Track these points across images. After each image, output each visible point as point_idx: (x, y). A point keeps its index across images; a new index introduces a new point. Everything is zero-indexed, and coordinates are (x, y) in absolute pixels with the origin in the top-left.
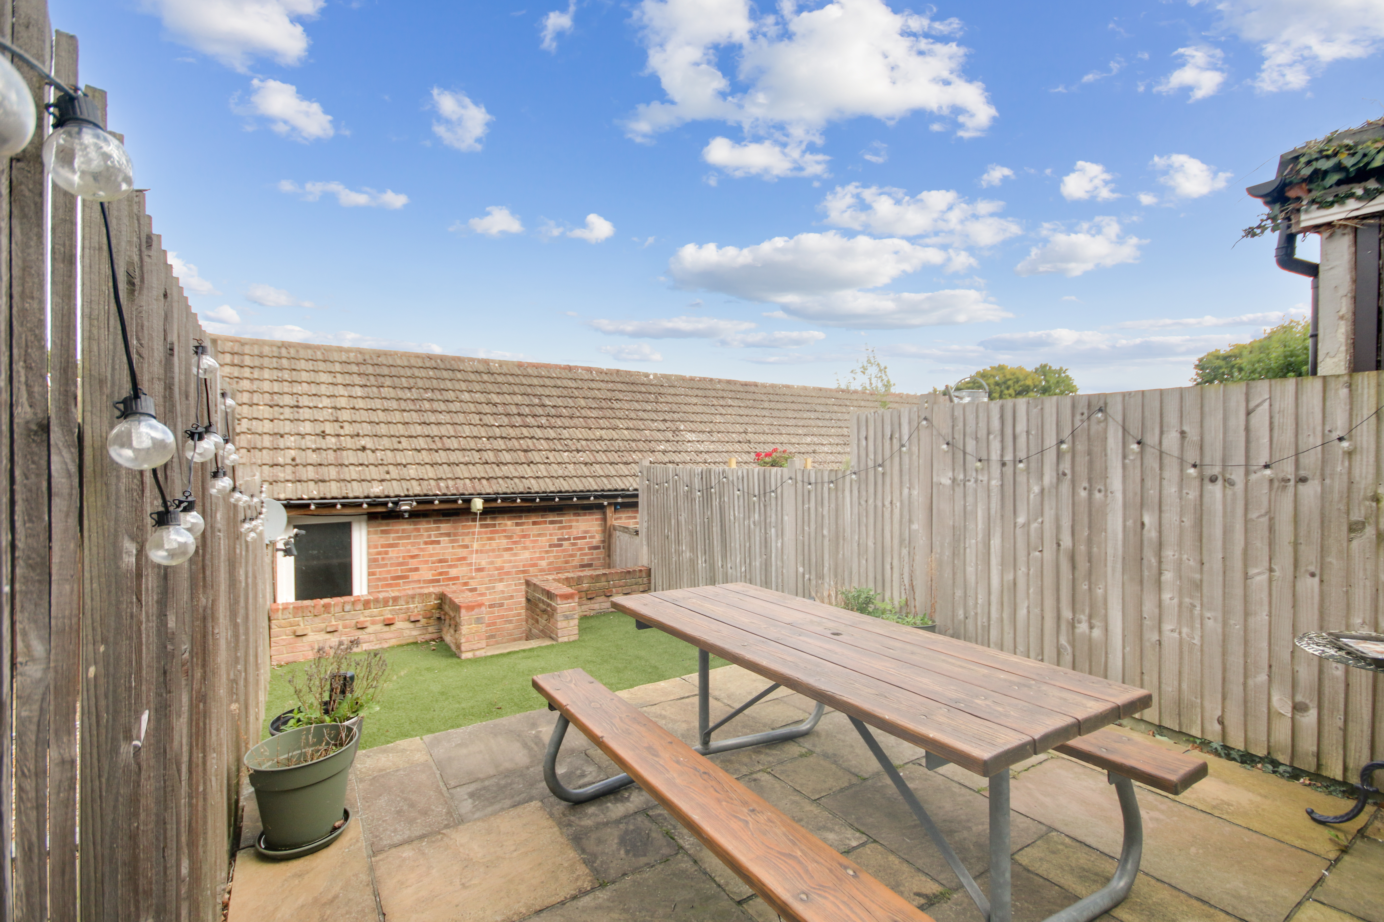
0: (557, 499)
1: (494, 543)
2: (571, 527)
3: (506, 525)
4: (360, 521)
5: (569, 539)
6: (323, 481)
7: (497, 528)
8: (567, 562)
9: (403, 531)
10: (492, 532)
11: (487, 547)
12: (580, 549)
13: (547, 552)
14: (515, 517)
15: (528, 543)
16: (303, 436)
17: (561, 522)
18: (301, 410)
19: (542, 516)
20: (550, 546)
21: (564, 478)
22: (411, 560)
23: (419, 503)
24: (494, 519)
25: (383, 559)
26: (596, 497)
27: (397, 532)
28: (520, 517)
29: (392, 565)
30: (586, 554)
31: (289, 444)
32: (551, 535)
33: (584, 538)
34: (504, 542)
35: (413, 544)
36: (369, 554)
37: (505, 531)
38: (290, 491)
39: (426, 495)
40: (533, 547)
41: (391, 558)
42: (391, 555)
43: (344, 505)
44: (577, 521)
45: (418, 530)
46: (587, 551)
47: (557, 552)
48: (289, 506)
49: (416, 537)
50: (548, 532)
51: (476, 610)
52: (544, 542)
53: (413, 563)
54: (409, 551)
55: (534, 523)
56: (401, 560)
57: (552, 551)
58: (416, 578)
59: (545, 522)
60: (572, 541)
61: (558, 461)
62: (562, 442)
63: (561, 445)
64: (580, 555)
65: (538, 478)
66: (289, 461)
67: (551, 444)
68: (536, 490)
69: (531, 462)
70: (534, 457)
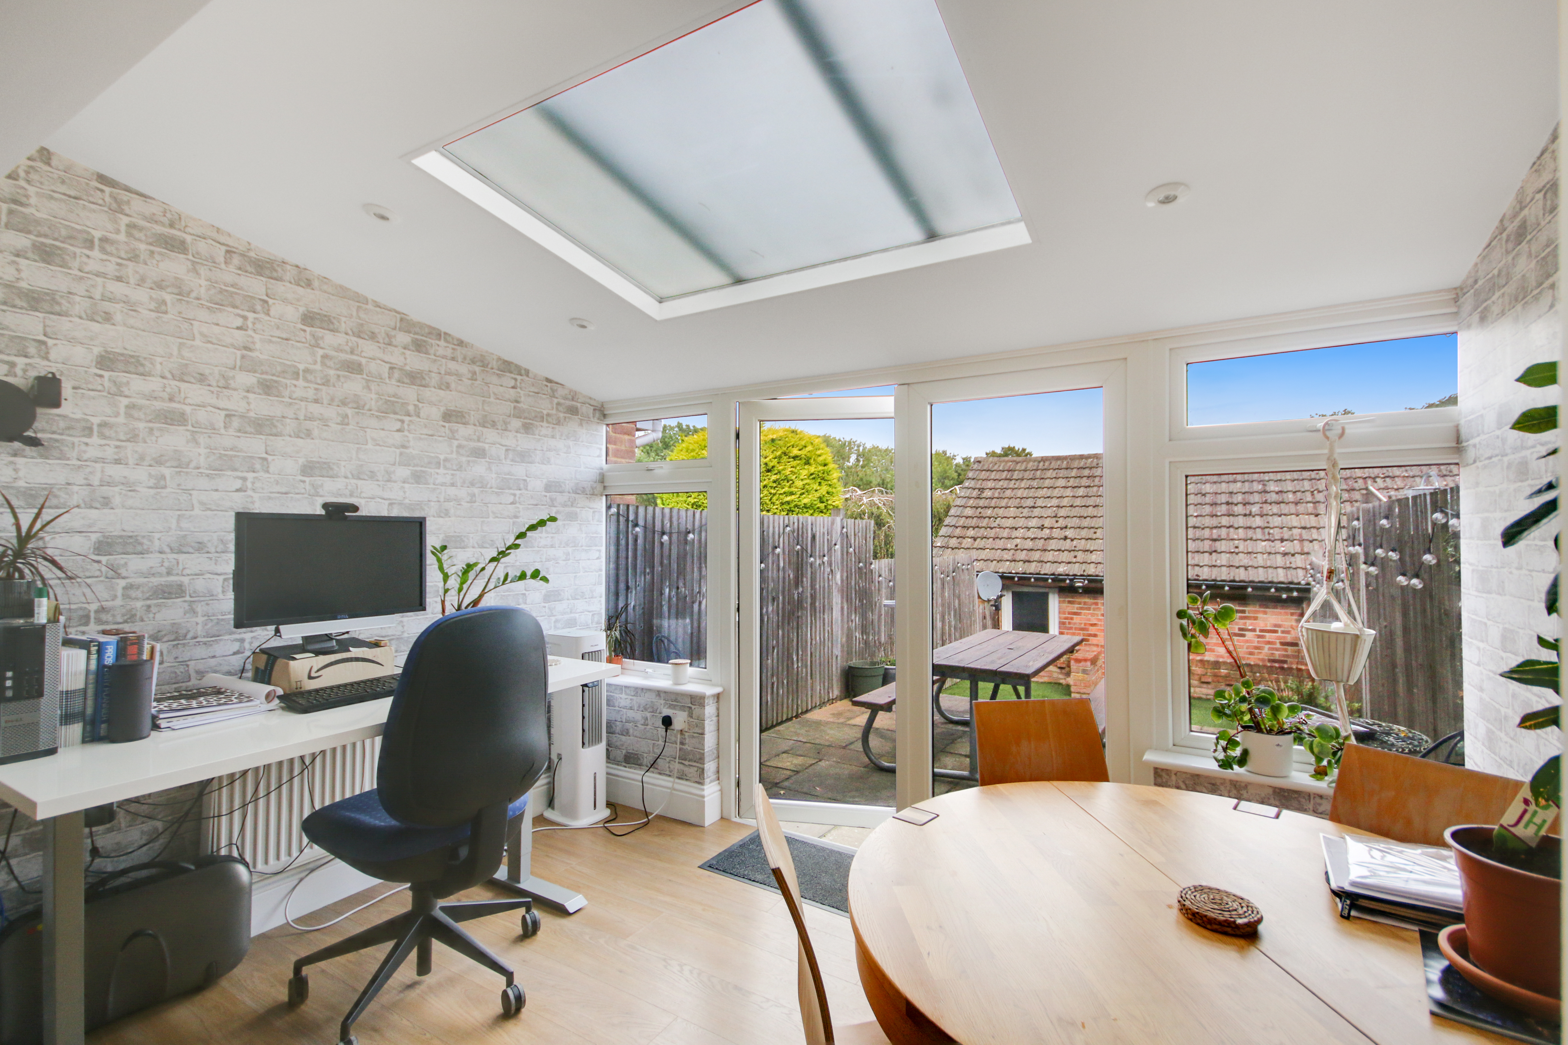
0: (1227, 588)
2: (1256, 618)
4: (1054, 593)
5: (1254, 630)
6: (1029, 562)
8: (1251, 653)
9: (1085, 603)
12: (1269, 643)
16: (1029, 529)
17: (1243, 612)
18: (1035, 510)
21: (1246, 568)
22: (1091, 628)
23: (1090, 581)
25: (1069, 623)
26: (1277, 589)
27: (1080, 603)
29: (1076, 629)
30: (1277, 649)
31: (1017, 535)
33: (1276, 632)
35: (1092, 615)
36: (1060, 618)
38: (1005, 567)
39: (1097, 576)
41: (1075, 624)
42: (1074, 621)
43: (1036, 579)
44: (1265, 613)
45: (1096, 604)
46: (1278, 646)
48: (1003, 577)
49: (1094, 609)
51: (1082, 663)
53: (1092, 630)
54: (1089, 620)
56: (1083, 626)
58: (1095, 642)
60: (1258, 633)
61: (1250, 550)
62: (1267, 530)
63: (1264, 534)
64: (1270, 649)
65: (1215, 566)
66: (1013, 547)
67: (1250, 533)
68: (1205, 577)
69: (1215, 551)
70: (1221, 546)
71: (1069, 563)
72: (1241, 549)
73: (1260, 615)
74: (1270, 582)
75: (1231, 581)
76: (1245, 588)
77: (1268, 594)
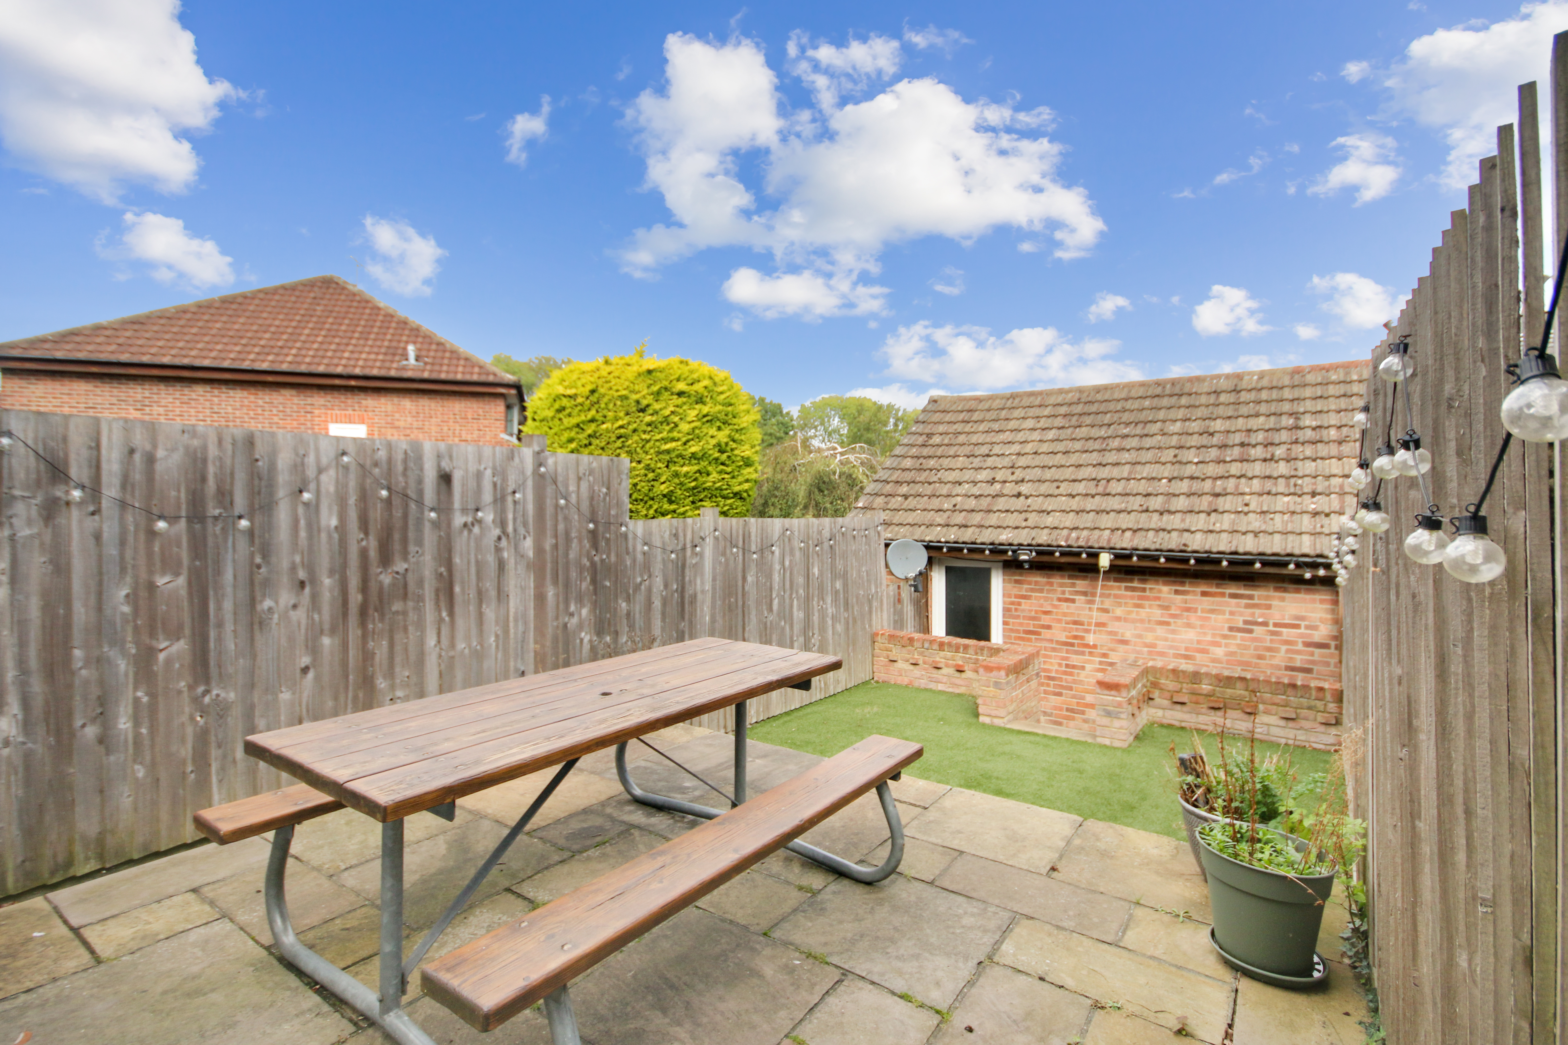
0: (1225, 563)
1: (1143, 613)
2: (1269, 607)
3: (1160, 591)
4: (997, 568)
5: (1265, 624)
6: (966, 526)
7: (1148, 593)
8: (1260, 657)
9: (1036, 583)
10: (1141, 598)
11: (1134, 616)
12: (1287, 642)
13: (1225, 637)
14: (1174, 583)
15: (1193, 619)
16: (975, 483)
17: (1251, 597)
18: (990, 459)
19: (1218, 586)
20: (1231, 629)
21: (1256, 534)
22: (1043, 616)
23: (1039, 553)
24: (1144, 581)
25: (1016, 610)
26: (1298, 565)
27: (1030, 583)
28: (1183, 584)
29: (1024, 617)
30: (1298, 652)
31: (960, 491)
32: (1232, 613)
33: (1297, 626)
34: (1157, 614)
35: (1046, 599)
36: (1004, 603)
37: (1158, 598)
38: (934, 534)
39: (1049, 546)
40: (1202, 626)
41: (1023, 610)
42: (1023, 607)
43: (970, 550)
44: (1283, 599)
45: (1051, 584)
46: (1300, 647)
47: (1242, 639)
49: (1049, 591)
50: (1228, 609)
52: (1220, 621)
53: (1045, 620)
54: (1041, 606)
55: (1204, 594)
56: (1033, 614)
57: (1235, 638)
58: (1048, 637)
59: (1223, 595)
60: (1271, 628)
61: (1265, 509)
62: (1293, 481)
63: (1288, 485)
64: (1288, 651)
65: (1211, 531)
66: (951, 507)
67: (1269, 485)
68: (1195, 548)
69: (1215, 511)
70: (1224, 503)
71: (1017, 528)
72: (1252, 507)
73: (1275, 603)
74: (1288, 555)
75: (1232, 553)
76: (1251, 563)
77: (1284, 571)
